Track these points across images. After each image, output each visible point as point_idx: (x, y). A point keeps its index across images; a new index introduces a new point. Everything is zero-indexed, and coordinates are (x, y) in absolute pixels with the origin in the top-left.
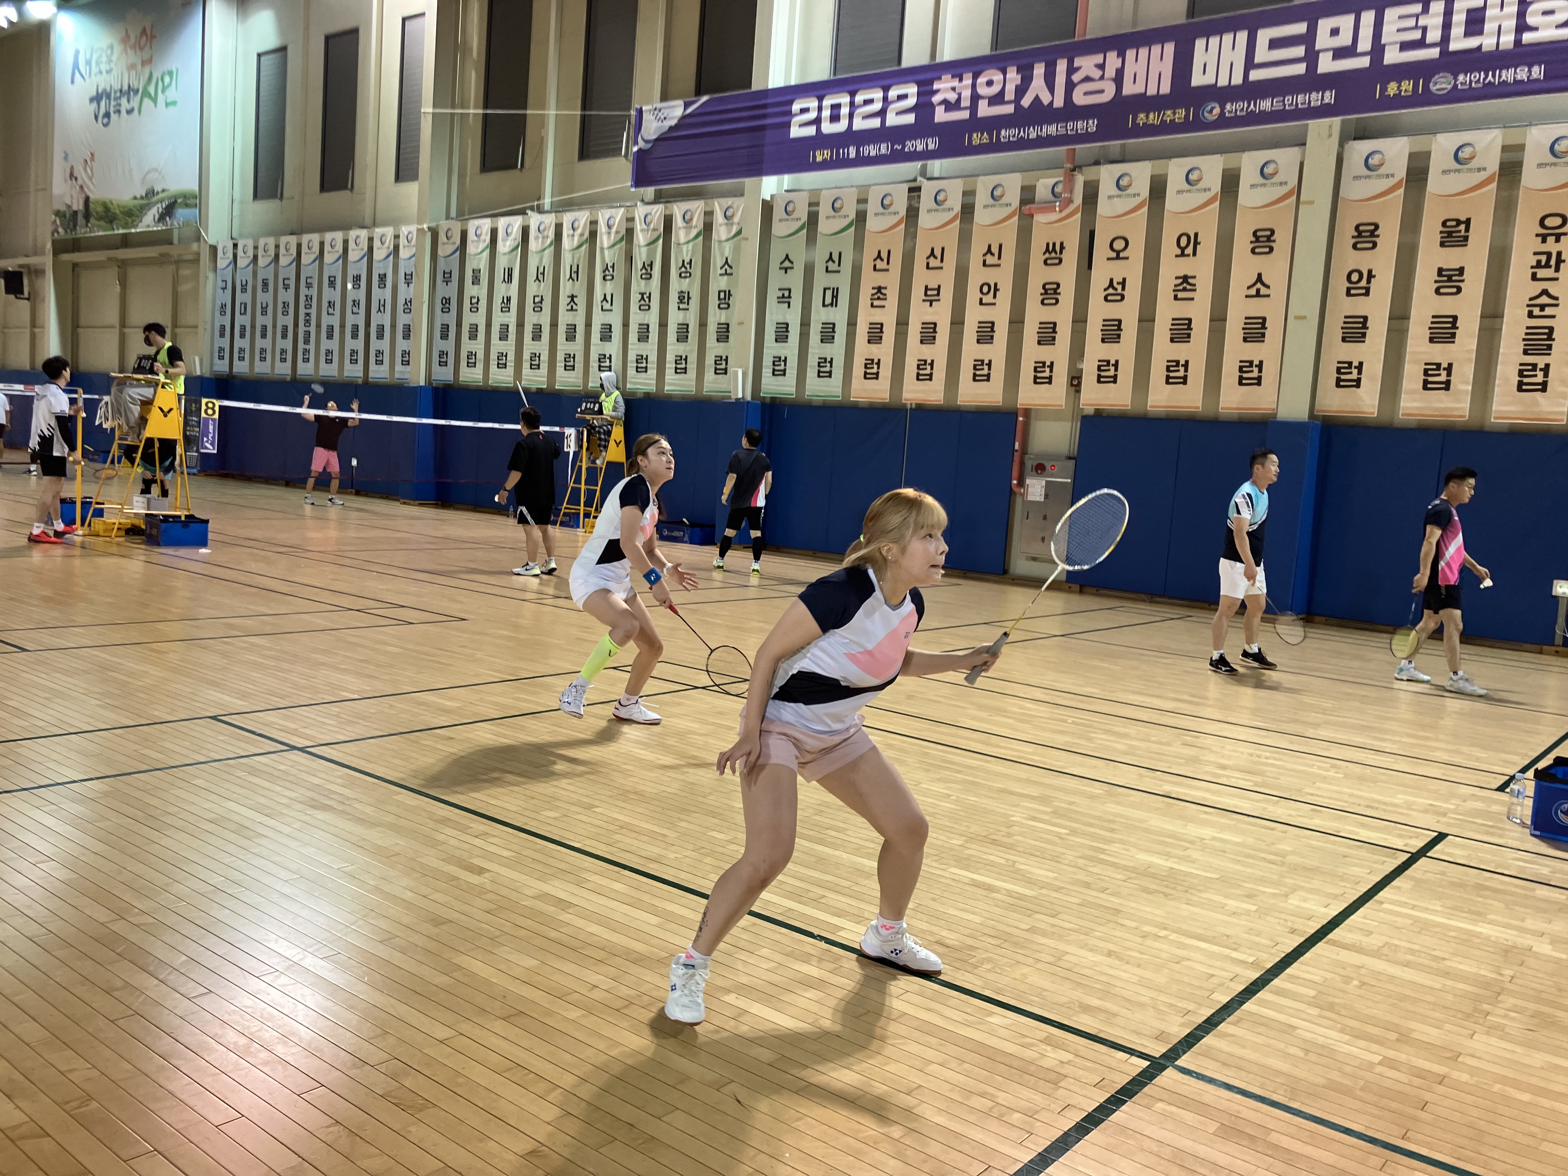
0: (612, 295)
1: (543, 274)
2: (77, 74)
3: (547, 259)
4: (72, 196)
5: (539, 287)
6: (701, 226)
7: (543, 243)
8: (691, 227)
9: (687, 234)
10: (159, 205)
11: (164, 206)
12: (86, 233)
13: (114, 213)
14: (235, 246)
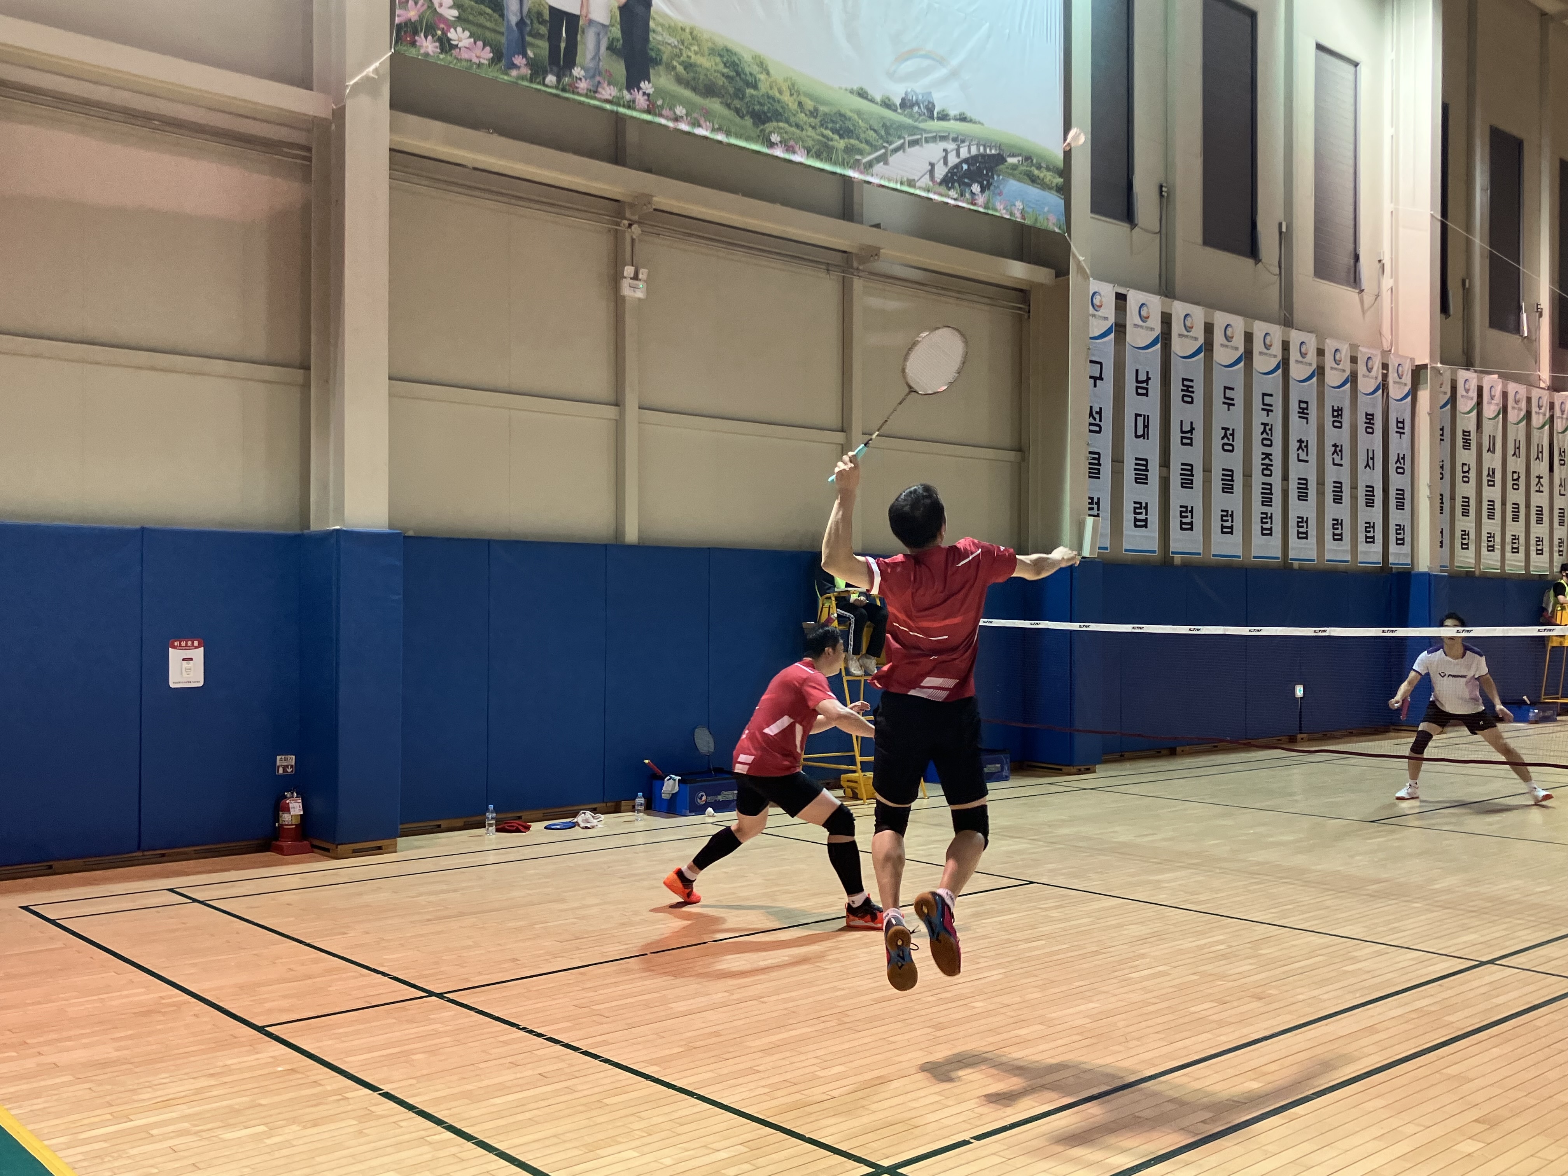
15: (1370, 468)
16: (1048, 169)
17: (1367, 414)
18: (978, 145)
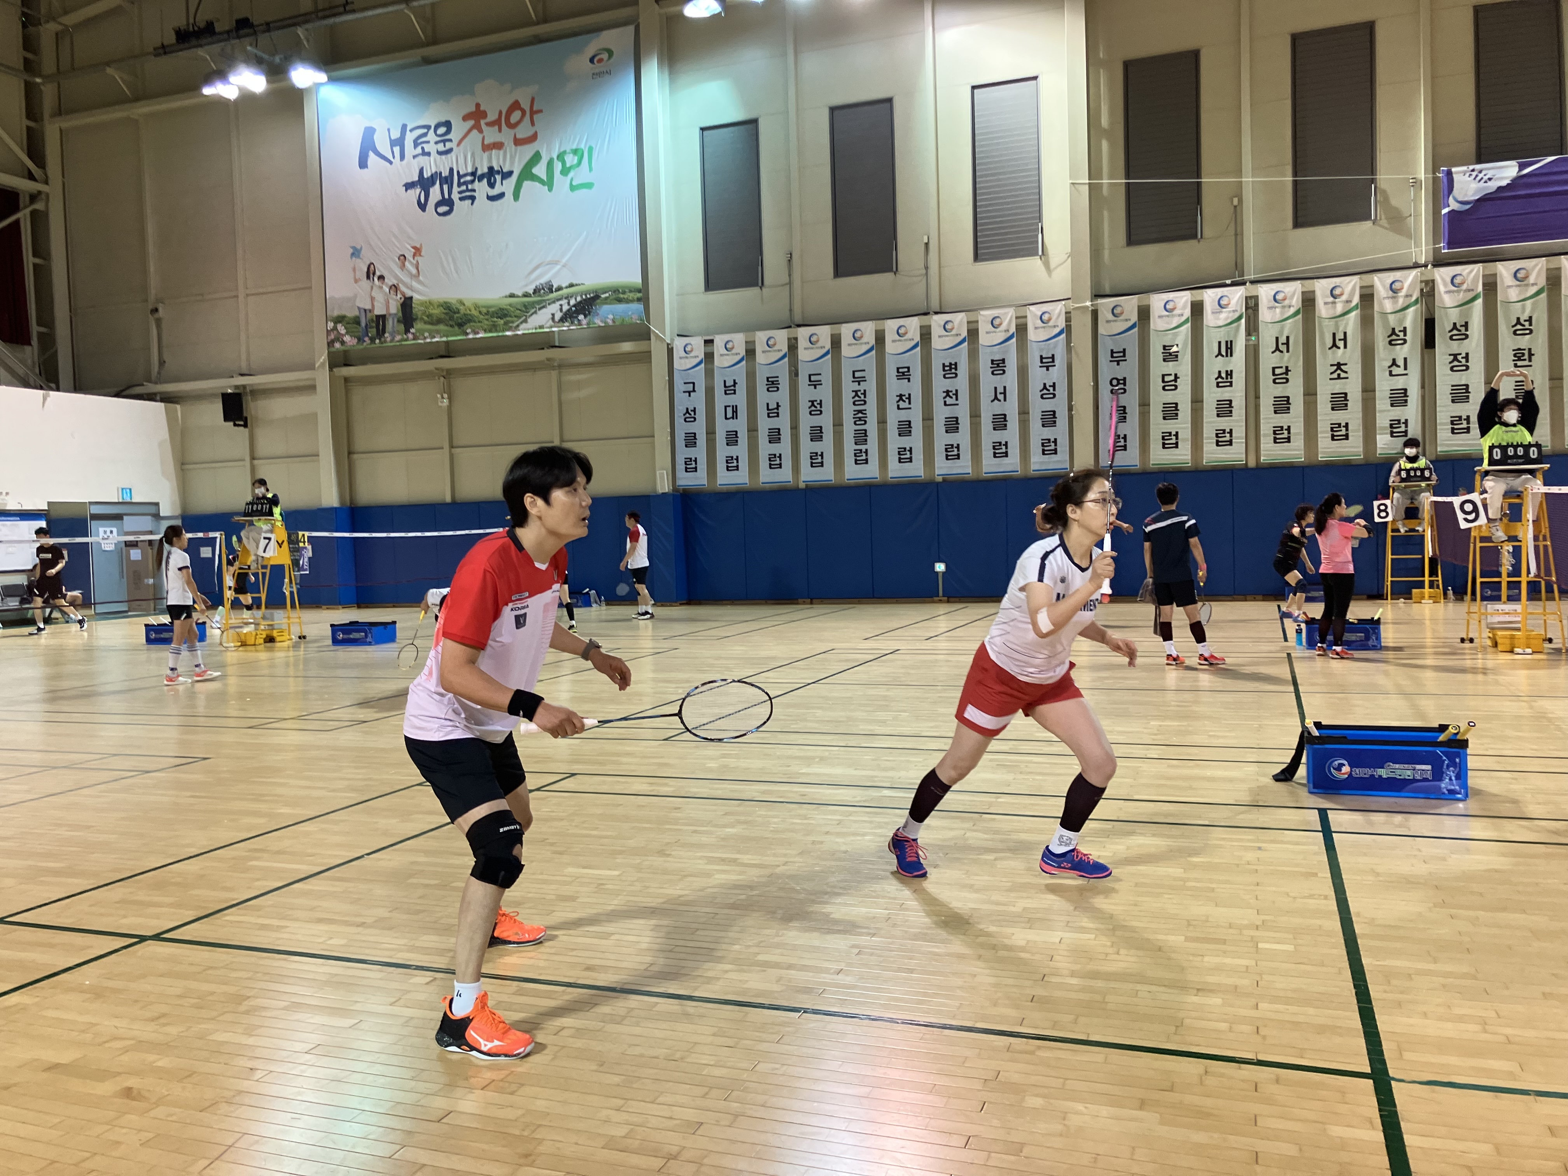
0: (1405, 359)
1: (1287, 344)
2: (371, 154)
3: (1293, 329)
4: (373, 299)
5: (1282, 358)
6: (1542, 282)
7: (1282, 313)
8: (1527, 285)
9: (1520, 293)
10: (564, 302)
11: (573, 302)
12: (407, 340)
13: (465, 315)
14: (709, 342)
15: (999, 400)
16: (631, 291)
17: (992, 361)
18: (581, 296)
